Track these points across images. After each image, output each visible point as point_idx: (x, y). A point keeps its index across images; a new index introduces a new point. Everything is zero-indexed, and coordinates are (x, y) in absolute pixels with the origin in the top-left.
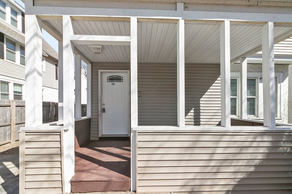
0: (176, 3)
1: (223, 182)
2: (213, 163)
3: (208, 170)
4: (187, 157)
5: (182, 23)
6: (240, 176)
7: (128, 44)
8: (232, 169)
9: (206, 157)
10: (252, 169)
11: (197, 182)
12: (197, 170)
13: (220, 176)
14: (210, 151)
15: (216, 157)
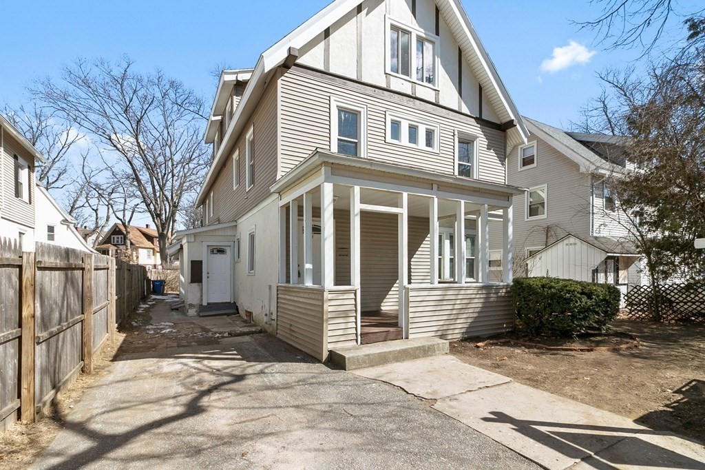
0: (432, 184)
1: (460, 326)
2: (454, 312)
3: (452, 317)
4: (439, 308)
5: (436, 200)
6: (470, 320)
7: (399, 204)
8: (465, 316)
9: (450, 307)
10: (475, 315)
11: (445, 328)
12: (445, 318)
13: (458, 321)
14: (453, 302)
15: (456, 307)
